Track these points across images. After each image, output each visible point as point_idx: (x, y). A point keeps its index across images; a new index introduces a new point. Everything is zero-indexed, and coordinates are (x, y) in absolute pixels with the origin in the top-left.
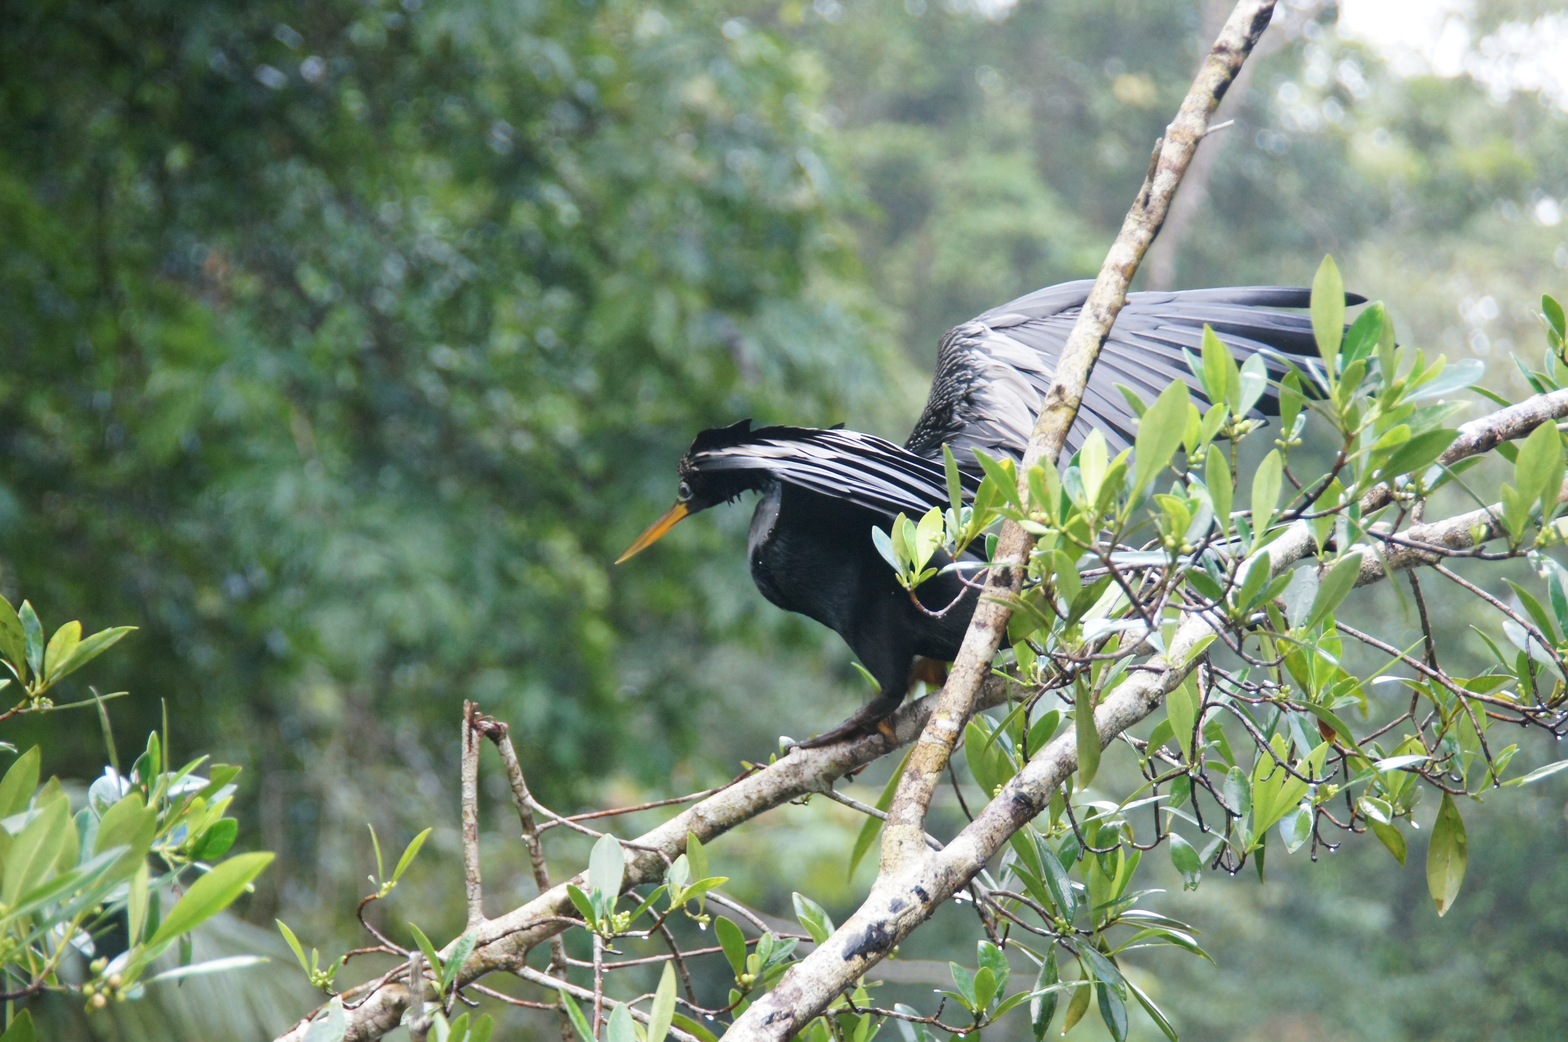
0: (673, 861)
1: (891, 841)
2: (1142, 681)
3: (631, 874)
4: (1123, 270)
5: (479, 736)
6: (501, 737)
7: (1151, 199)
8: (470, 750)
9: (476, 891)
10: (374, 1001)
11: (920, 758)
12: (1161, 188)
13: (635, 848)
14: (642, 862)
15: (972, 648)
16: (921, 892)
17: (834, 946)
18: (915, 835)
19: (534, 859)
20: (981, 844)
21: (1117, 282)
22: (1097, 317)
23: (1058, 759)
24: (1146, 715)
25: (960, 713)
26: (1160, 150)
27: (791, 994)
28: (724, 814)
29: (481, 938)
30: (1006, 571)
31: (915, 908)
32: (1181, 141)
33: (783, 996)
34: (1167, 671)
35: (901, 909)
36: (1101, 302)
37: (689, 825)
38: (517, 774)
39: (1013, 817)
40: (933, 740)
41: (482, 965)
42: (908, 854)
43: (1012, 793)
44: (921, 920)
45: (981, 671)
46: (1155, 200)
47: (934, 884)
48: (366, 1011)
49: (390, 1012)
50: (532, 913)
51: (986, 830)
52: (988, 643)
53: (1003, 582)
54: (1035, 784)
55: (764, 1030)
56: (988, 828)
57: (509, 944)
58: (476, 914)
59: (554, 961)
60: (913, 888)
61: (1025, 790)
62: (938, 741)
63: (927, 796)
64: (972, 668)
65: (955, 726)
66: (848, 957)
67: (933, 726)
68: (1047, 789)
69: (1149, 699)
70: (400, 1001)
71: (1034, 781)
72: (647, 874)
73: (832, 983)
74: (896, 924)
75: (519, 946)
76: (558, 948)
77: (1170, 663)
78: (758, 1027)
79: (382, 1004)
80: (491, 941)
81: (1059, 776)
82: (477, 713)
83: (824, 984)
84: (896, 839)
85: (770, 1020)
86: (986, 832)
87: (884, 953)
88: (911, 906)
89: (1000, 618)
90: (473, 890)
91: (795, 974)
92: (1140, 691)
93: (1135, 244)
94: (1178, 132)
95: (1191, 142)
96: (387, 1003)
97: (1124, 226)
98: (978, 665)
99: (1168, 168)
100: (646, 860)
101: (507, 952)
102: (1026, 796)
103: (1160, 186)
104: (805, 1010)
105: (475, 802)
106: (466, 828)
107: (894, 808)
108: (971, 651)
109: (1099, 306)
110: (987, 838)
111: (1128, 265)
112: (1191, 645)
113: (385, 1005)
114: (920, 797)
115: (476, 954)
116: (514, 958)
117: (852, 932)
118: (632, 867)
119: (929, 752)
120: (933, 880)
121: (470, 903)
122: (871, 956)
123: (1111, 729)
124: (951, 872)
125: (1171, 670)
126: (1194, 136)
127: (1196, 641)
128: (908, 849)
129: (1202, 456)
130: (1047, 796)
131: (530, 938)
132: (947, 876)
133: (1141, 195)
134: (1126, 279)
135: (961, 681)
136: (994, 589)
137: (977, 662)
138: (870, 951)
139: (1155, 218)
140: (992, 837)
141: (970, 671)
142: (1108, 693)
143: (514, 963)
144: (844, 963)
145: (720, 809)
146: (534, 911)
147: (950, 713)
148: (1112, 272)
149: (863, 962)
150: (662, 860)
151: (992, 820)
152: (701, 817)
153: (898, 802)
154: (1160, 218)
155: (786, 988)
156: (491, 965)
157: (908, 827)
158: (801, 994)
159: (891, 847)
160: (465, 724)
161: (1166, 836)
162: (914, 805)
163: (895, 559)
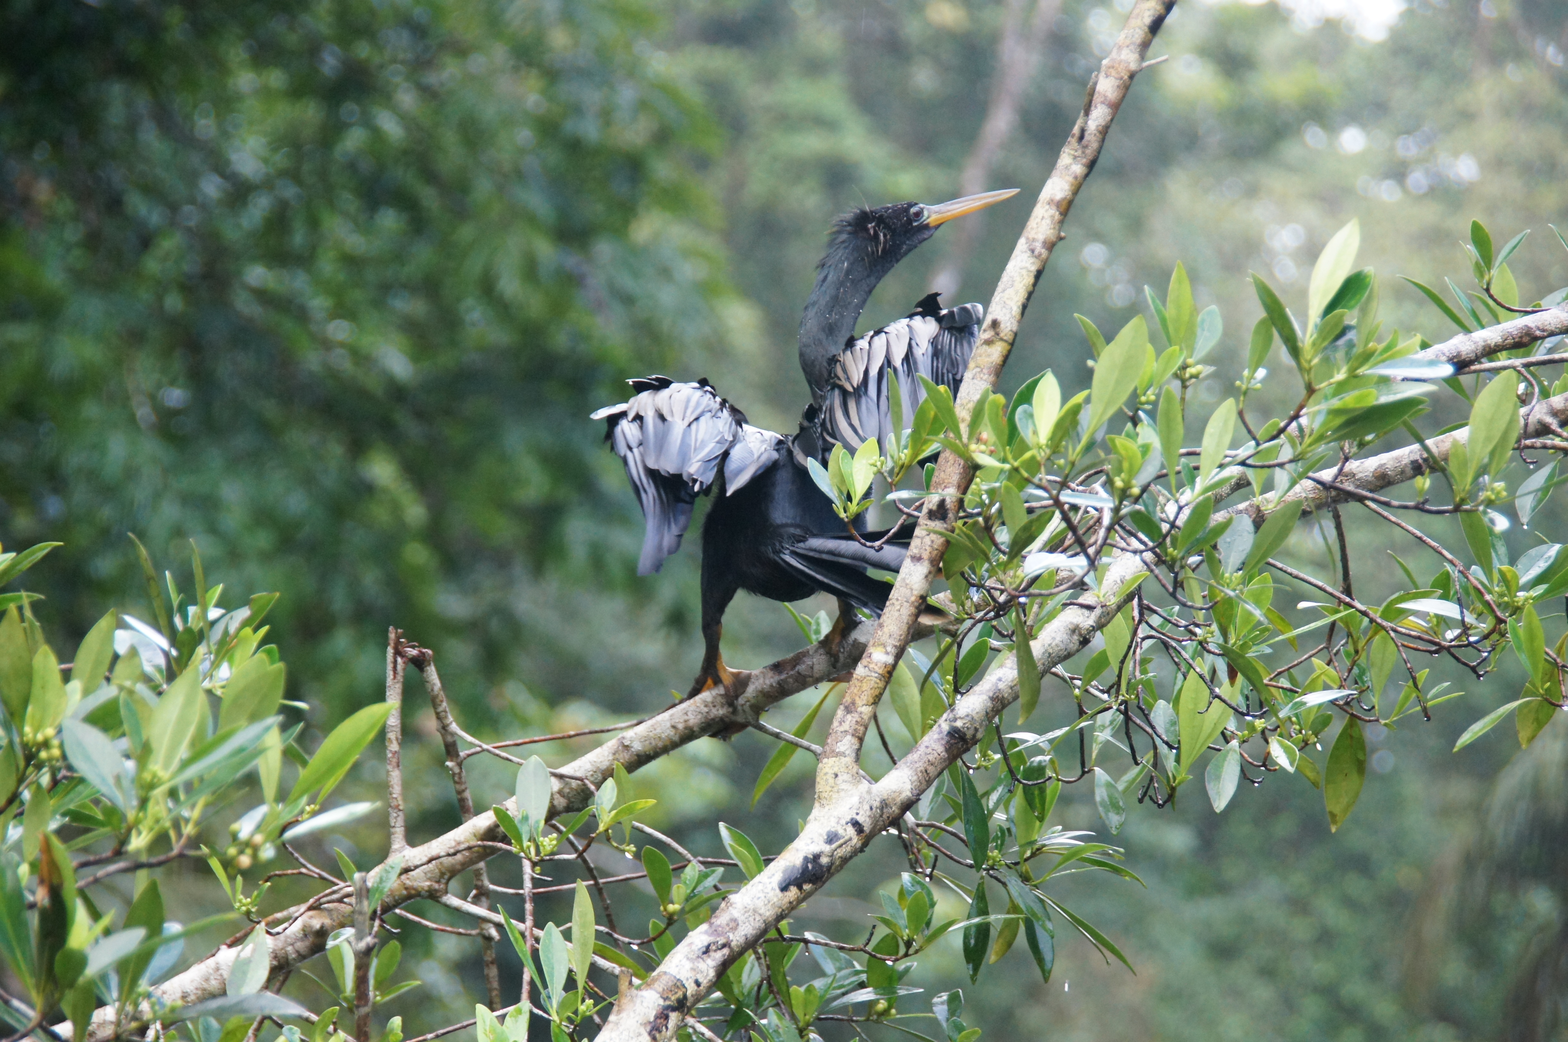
0: (598, 789)
1: (826, 774)
2: (1073, 616)
3: (556, 803)
4: (1058, 205)
5: (404, 663)
6: (426, 664)
7: (1086, 134)
8: (395, 678)
9: (399, 819)
10: (296, 928)
11: (855, 691)
12: (1096, 123)
13: (561, 777)
14: (567, 790)
15: (908, 582)
16: (856, 824)
17: (770, 878)
18: (850, 767)
19: (458, 786)
20: (915, 778)
21: (1052, 217)
22: (1033, 251)
23: (991, 694)
24: (1078, 651)
25: (896, 646)
26: (1095, 84)
27: (728, 925)
28: (650, 743)
29: (403, 865)
30: (942, 504)
31: (850, 839)
32: (1117, 76)
33: (719, 926)
34: (1099, 607)
35: (837, 841)
36: (1036, 237)
37: (614, 754)
38: (442, 701)
39: (947, 750)
40: (869, 673)
41: (405, 892)
42: (844, 786)
43: (945, 727)
44: (857, 851)
45: (916, 604)
46: (1090, 134)
47: (870, 816)
48: (287, 937)
49: (311, 939)
50: (455, 841)
51: (921, 764)
52: (923, 576)
53: (939, 516)
54: (969, 718)
55: (701, 960)
56: (923, 761)
57: (430, 871)
58: (398, 841)
59: (477, 887)
60: (848, 820)
61: (959, 724)
62: (873, 674)
63: (862, 729)
64: (907, 602)
65: (890, 659)
66: (784, 888)
67: (868, 660)
68: (981, 725)
69: (1080, 635)
70: (322, 927)
71: (967, 716)
72: (573, 802)
73: (768, 914)
74: (832, 856)
75: (442, 874)
76: (481, 874)
77: (1102, 599)
78: (694, 957)
79: (303, 930)
80: (416, 867)
81: (992, 710)
82: (403, 640)
83: (760, 915)
84: (831, 772)
85: (707, 951)
86: (920, 766)
87: (820, 884)
88: (847, 838)
89: (936, 552)
90: (396, 818)
91: (731, 905)
92: (1071, 627)
93: (1070, 179)
94: (1113, 67)
95: (1126, 77)
96: (307, 929)
97: (1059, 161)
98: (913, 599)
99: (1103, 103)
100: (571, 789)
101: (430, 879)
102: (959, 730)
103: (1095, 120)
104: (742, 940)
105: (398, 729)
106: (390, 755)
107: (829, 741)
108: (907, 584)
109: (1034, 240)
110: (921, 771)
111: (1064, 199)
112: (1122, 582)
113: (306, 932)
114: (855, 730)
115: (399, 882)
116: (436, 886)
117: (788, 864)
118: (557, 796)
119: (865, 684)
120: (868, 813)
121: (393, 830)
122: (807, 887)
123: (1044, 664)
124: (886, 804)
125: (1102, 607)
126: (1129, 71)
127: (1127, 578)
128: (843, 781)
129: (1153, 398)
130: (980, 730)
131: (453, 865)
132: (882, 809)
133: (1076, 130)
134: (1061, 214)
135: (897, 614)
136: (929, 522)
137: (912, 595)
138: (806, 882)
139: (1090, 152)
140: (926, 771)
141: (905, 604)
142: (1041, 628)
143: (436, 891)
144: (780, 894)
145: (646, 738)
146: (457, 839)
147: (885, 647)
148: (1047, 207)
149: (799, 894)
150: (588, 789)
151: (926, 754)
152: (627, 746)
153: (833, 735)
154: (1096, 153)
155: (722, 919)
156: (413, 892)
157: (844, 760)
158: (738, 925)
159: (827, 780)
160: (390, 651)
161: (1090, 771)
162: (849, 737)
163: (831, 490)
